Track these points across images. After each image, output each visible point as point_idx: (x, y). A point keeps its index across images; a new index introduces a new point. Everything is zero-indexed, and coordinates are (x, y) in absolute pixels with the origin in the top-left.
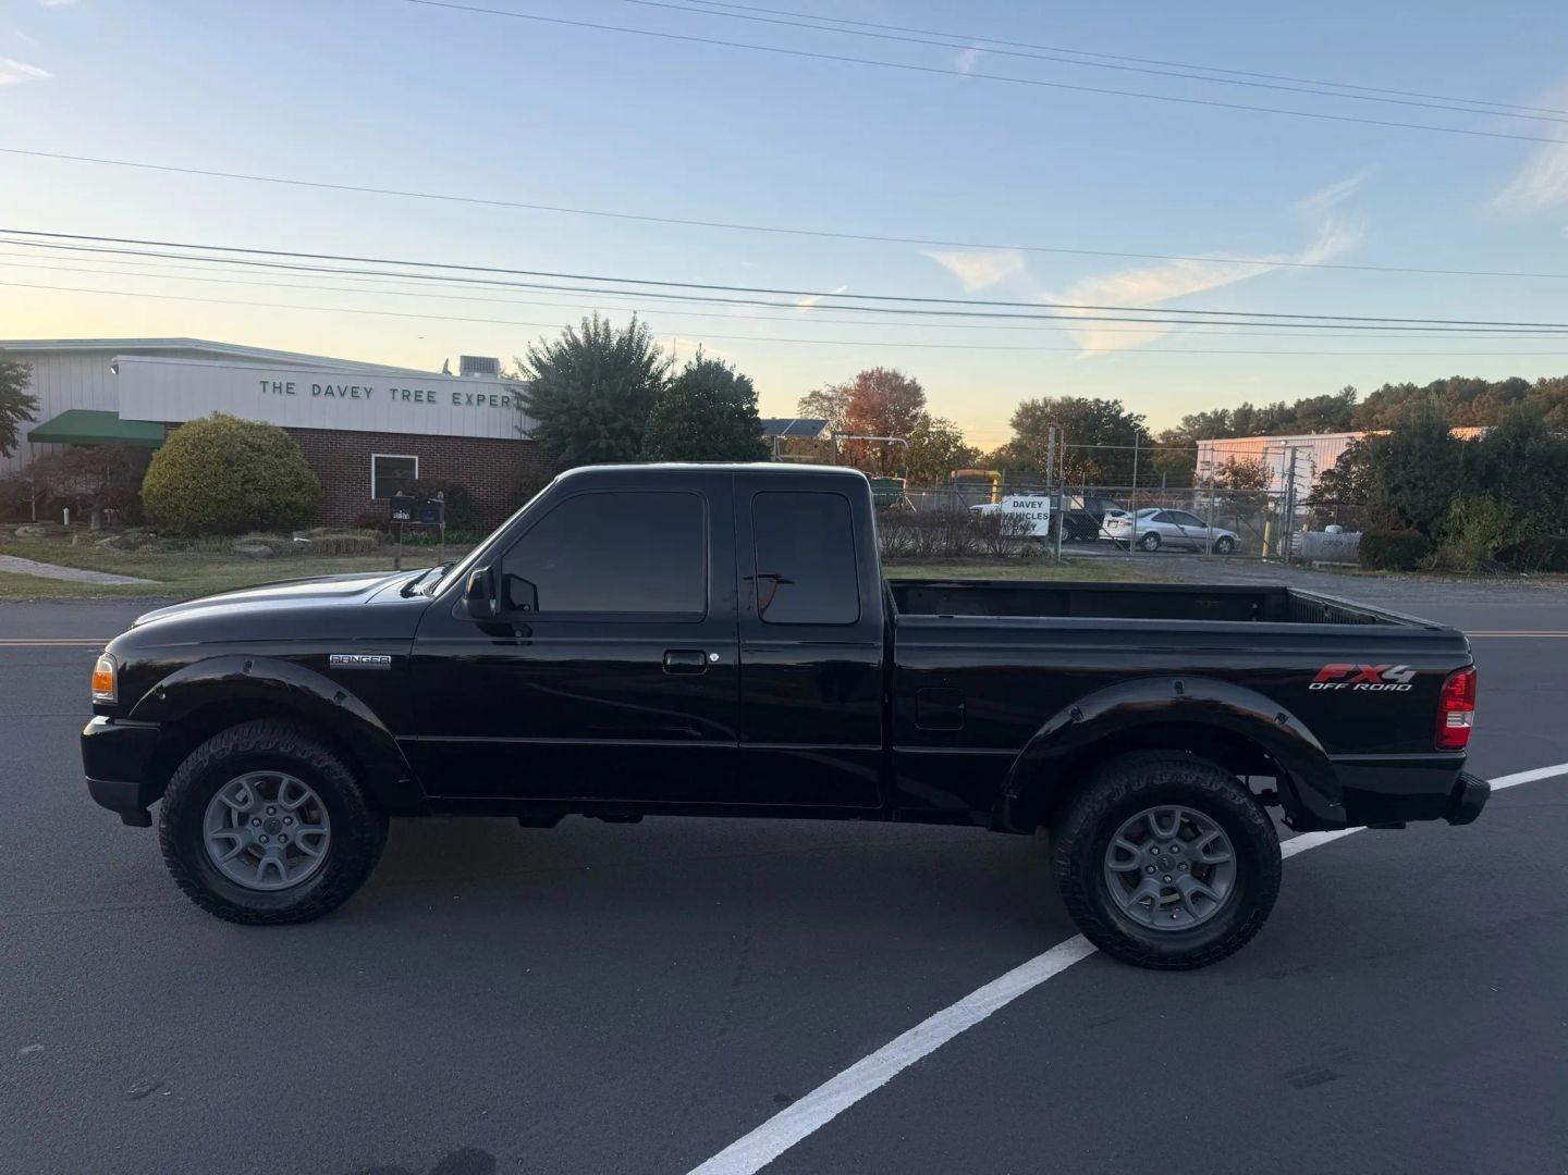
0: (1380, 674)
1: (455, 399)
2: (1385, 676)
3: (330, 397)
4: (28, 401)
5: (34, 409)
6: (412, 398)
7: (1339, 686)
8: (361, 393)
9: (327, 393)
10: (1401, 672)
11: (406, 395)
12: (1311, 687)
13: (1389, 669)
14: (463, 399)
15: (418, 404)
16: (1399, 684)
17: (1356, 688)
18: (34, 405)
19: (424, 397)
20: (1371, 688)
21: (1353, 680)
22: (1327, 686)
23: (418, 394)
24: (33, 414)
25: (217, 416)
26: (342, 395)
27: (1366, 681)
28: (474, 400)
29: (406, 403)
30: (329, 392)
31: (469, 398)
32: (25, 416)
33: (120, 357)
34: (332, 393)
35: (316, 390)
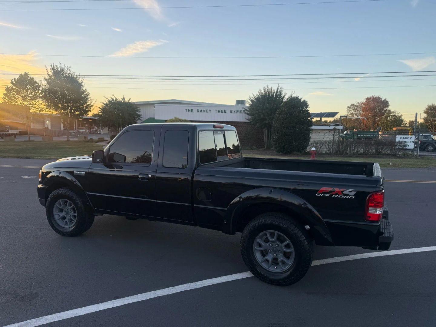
0: (342, 192)
1: (231, 112)
2: (344, 193)
3: (201, 113)
4: (140, 116)
5: (141, 117)
6: (220, 112)
7: (327, 195)
8: (209, 111)
9: (200, 111)
10: (351, 192)
11: (219, 111)
12: (316, 195)
13: (346, 190)
14: (233, 112)
15: (222, 114)
16: (350, 196)
17: (333, 196)
18: (141, 116)
19: (223, 111)
20: (339, 197)
21: (331, 193)
22: (322, 195)
23: (222, 111)
24: (141, 118)
25: (175, 117)
26: (204, 112)
27: (337, 194)
28: (236, 112)
29: (219, 114)
30: (201, 111)
31: (235, 111)
32: (139, 119)
33: (156, 105)
34: (202, 112)
35: (198, 111)
